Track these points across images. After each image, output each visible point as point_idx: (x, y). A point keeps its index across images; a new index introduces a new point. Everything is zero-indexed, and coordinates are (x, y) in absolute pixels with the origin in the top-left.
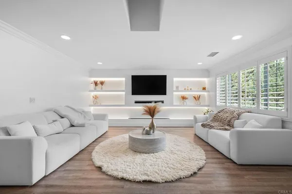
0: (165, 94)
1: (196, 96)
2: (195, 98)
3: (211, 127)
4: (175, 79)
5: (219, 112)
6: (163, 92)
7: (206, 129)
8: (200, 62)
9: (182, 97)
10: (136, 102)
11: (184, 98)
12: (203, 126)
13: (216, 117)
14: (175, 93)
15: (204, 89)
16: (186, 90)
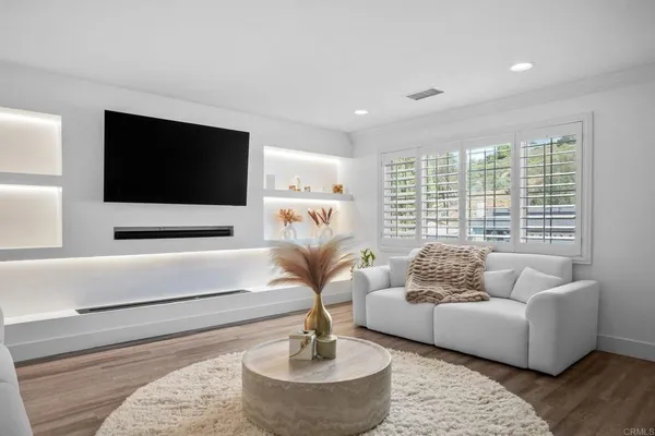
0: (242, 202)
1: (319, 211)
3: (437, 299)
5: (422, 256)
6: (237, 196)
8: (361, 109)
9: (283, 212)
10: (121, 235)
11: (288, 218)
12: (412, 298)
13: (422, 271)
14: (267, 200)
15: (338, 189)
16: (293, 190)
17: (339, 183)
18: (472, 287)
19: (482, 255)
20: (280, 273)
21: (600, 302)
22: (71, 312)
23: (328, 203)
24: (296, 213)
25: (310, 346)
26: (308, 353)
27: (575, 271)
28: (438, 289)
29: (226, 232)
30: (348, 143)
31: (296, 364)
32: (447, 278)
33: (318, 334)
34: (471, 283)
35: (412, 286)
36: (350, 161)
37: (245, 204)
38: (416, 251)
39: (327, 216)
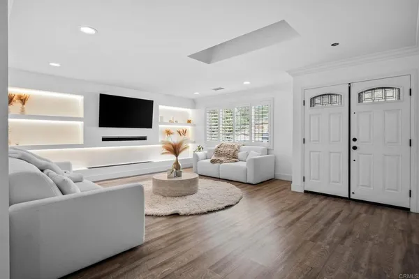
0: (150, 126)
1: (181, 130)
2: (179, 132)
3: (221, 162)
4: (161, 107)
5: (219, 148)
6: (148, 124)
7: (216, 165)
9: (166, 131)
10: (104, 139)
11: (169, 133)
12: (213, 162)
13: (218, 153)
14: (160, 126)
15: (189, 122)
16: (171, 122)
17: (189, 119)
18: (234, 158)
19: (239, 147)
20: (165, 151)
21: (275, 163)
22: (85, 168)
23: (185, 127)
24: (172, 131)
25: (173, 173)
26: (173, 175)
27: (268, 151)
28: (222, 159)
29: (144, 138)
30: (194, 103)
31: (168, 177)
32: (226, 155)
33: (177, 170)
34: (234, 157)
35: (213, 158)
36: (194, 110)
37: (151, 128)
38: (216, 146)
39: (185, 132)
